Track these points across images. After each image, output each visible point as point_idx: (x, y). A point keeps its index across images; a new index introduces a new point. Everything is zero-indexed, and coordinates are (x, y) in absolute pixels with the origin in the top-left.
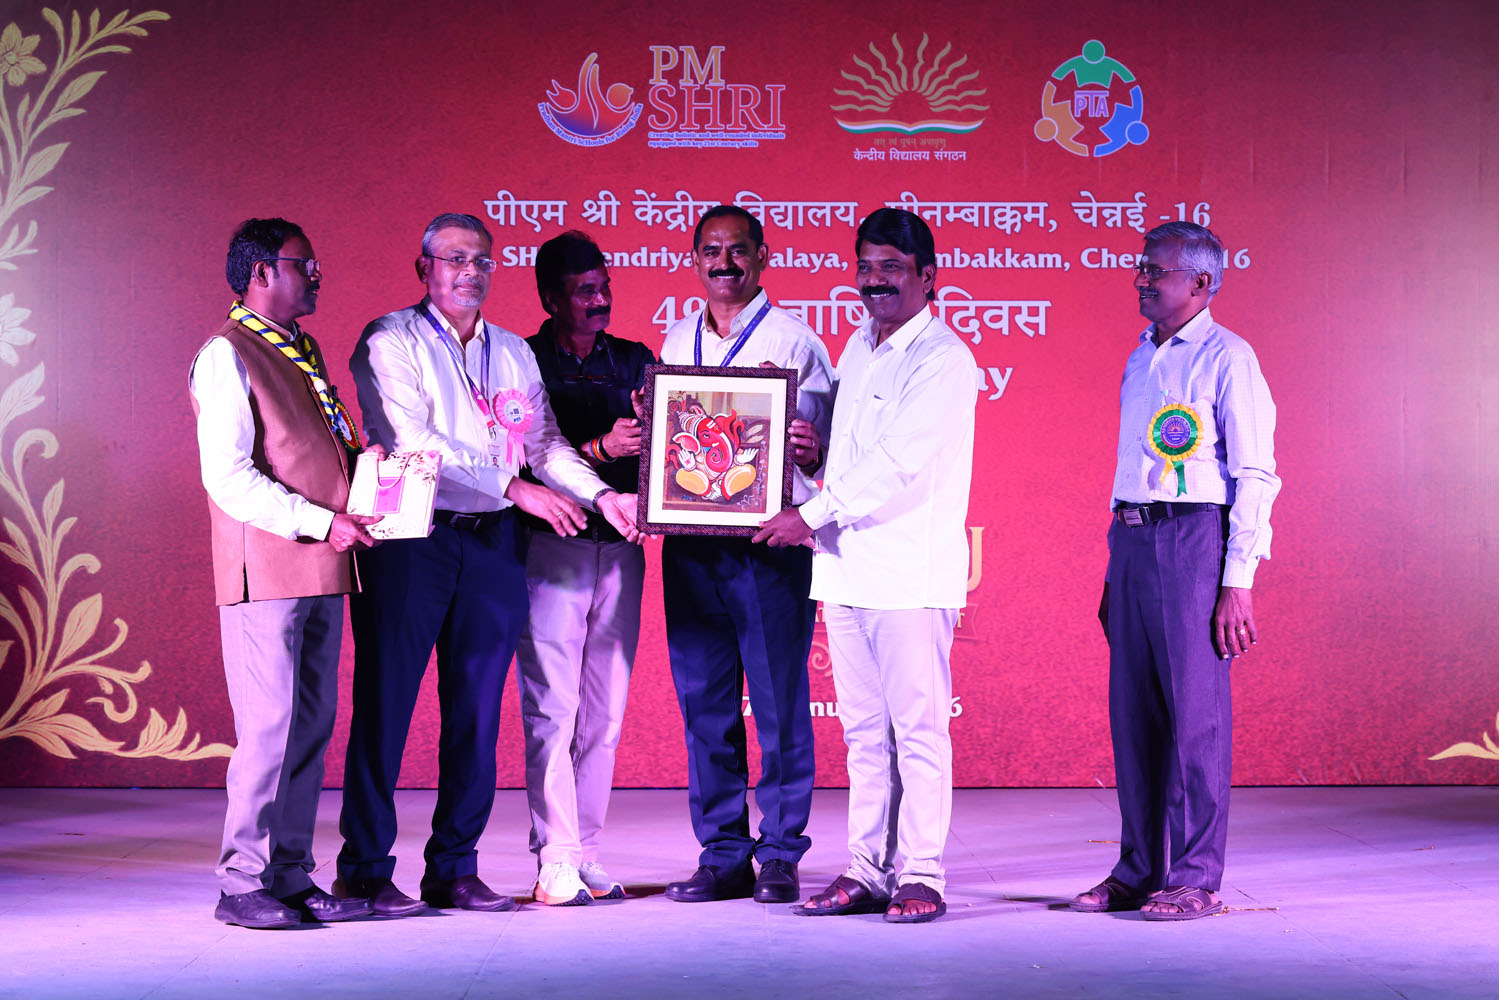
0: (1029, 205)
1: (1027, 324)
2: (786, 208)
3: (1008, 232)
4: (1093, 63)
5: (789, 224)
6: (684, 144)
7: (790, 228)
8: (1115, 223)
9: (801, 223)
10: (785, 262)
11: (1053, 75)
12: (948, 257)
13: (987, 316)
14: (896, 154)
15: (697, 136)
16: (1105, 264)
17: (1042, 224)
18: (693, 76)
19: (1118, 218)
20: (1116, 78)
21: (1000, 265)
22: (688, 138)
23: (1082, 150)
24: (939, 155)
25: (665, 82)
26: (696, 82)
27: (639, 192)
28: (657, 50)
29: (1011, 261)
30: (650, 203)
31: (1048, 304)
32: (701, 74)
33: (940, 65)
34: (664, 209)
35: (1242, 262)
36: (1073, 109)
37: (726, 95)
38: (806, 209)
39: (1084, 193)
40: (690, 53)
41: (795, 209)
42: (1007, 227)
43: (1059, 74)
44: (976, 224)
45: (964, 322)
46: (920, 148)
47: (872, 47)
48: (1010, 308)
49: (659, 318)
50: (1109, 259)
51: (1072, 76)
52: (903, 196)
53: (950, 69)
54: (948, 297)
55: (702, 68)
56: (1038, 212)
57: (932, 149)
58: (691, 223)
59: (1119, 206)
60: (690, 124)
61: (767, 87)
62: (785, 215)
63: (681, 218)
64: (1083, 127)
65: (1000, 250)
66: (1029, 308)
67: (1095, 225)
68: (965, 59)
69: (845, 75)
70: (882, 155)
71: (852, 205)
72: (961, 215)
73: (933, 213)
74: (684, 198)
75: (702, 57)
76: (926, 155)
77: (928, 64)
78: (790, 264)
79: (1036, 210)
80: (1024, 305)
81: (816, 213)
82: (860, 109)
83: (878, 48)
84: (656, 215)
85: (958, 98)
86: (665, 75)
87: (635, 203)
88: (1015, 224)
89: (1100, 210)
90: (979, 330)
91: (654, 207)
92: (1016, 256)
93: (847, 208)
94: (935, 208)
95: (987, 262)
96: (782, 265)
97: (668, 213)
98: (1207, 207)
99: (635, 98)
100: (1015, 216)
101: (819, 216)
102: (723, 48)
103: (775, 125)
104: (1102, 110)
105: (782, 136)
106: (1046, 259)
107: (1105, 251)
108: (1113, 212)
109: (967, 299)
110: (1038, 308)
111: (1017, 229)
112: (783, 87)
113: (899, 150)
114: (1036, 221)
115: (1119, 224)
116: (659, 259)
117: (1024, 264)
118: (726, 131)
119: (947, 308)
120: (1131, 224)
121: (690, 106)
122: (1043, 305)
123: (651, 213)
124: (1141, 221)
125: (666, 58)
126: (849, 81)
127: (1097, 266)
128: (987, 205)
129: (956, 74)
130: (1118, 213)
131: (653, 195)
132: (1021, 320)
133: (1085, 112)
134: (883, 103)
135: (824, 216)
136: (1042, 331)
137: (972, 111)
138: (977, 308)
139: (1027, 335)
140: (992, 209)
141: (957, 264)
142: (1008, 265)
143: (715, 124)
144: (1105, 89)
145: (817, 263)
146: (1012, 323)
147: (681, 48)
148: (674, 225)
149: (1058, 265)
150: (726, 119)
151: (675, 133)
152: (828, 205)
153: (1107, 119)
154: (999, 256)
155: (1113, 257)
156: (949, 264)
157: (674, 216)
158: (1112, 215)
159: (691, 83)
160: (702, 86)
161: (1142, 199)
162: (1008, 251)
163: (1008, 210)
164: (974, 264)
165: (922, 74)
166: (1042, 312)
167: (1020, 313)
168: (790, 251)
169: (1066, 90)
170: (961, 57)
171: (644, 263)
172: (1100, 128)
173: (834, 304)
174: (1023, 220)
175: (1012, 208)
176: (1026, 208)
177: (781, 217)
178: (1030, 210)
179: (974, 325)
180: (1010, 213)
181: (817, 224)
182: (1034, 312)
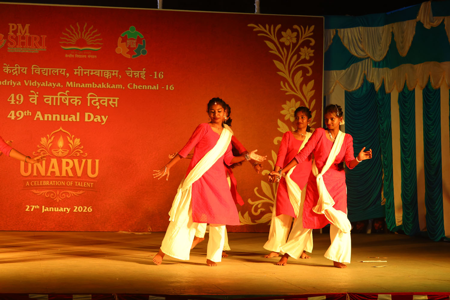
0: (114, 71)
1: (112, 104)
2: (46, 70)
3: (108, 78)
4: (132, 32)
5: (47, 74)
6: (18, 51)
7: (47, 75)
8: (137, 76)
9: (50, 74)
10: (45, 85)
11: (121, 35)
12: (91, 85)
13: (101, 101)
14: (77, 56)
15: (22, 49)
16: (134, 88)
17: (117, 76)
18: (21, 32)
19: (138, 75)
20: (138, 37)
21: (105, 87)
22: (19, 49)
23: (128, 56)
24: (89, 56)
25: (12, 34)
26: (21, 34)
27: (4, 64)
28: (11, 25)
29: (108, 86)
30: (8, 67)
31: (118, 98)
32: (23, 32)
33: (90, 31)
34: (11, 69)
35: (172, 88)
36: (126, 45)
37: (30, 38)
38: (52, 70)
39: (129, 68)
40: (20, 26)
41: (48, 70)
42: (107, 77)
43: (123, 35)
44: (99, 76)
45: (95, 103)
46: (84, 54)
47: (71, 26)
48: (108, 99)
49: (9, 100)
50: (135, 87)
51: (126, 36)
52: (79, 67)
53: (93, 32)
54: (90, 96)
55: (23, 30)
56: (116, 73)
57: (87, 55)
58: (19, 73)
59: (138, 72)
60: (19, 46)
61: (42, 36)
62: (46, 72)
63: (16, 72)
64: (129, 50)
65: (105, 83)
66: (113, 99)
67: (132, 77)
68: (97, 30)
69: (63, 33)
70: (73, 56)
71: (64, 70)
72: (95, 73)
73: (87, 72)
74: (17, 66)
75: (23, 27)
76: (85, 56)
77: (87, 31)
78: (47, 85)
79: (115, 72)
80: (112, 98)
81: (54, 72)
82: (67, 43)
83: (73, 26)
84: (9, 71)
85: (95, 41)
86: (13, 32)
87: (4, 67)
88: (109, 76)
89: (133, 73)
90: (99, 105)
91: (9, 69)
92: (110, 85)
93: (63, 70)
94: (87, 71)
95: (102, 86)
96: (44, 85)
97: (13, 70)
98: (163, 73)
99: (4, 38)
100: (109, 74)
101: (55, 72)
102: (29, 25)
103: (43, 47)
104: (134, 46)
105: (45, 50)
106: (118, 86)
107: (134, 84)
108: (137, 74)
109: (96, 96)
110: (115, 99)
111: (110, 77)
112: (46, 36)
113: (78, 54)
114: (116, 75)
115: (138, 77)
116: (10, 83)
117: (112, 87)
118: (29, 48)
119: (90, 99)
120: (142, 77)
121: (20, 41)
122: (117, 99)
123: (8, 70)
124: (145, 76)
125: (13, 27)
126: (64, 35)
127: (132, 88)
128: (102, 71)
129: (94, 34)
130: (138, 74)
131: (9, 65)
132: (111, 102)
133: (130, 46)
134: (74, 41)
135: (57, 72)
136: (116, 106)
137: (98, 44)
138: (99, 99)
139: (112, 107)
140: (103, 72)
141: (93, 87)
142: (107, 87)
143: (26, 46)
144: (135, 40)
145: (54, 85)
146: (108, 103)
147: (18, 24)
148: (14, 73)
149: (121, 88)
150: (30, 44)
151: (15, 48)
152: (58, 69)
153: (136, 48)
154: (105, 85)
155: (136, 86)
156: (91, 87)
157: (14, 71)
158: (136, 74)
159: (20, 34)
160: (23, 35)
161: (145, 70)
162: (108, 84)
163: (108, 72)
164: (98, 87)
165: (85, 34)
166: (117, 101)
167: (110, 101)
168: (47, 82)
169: (125, 39)
170: (95, 30)
171: (6, 84)
172: (134, 50)
173: (59, 97)
174: (112, 75)
175: (109, 72)
176: (113, 72)
177: (44, 72)
178: (114, 72)
179: (98, 104)
180: (108, 73)
181: (54, 74)
182: (114, 100)
